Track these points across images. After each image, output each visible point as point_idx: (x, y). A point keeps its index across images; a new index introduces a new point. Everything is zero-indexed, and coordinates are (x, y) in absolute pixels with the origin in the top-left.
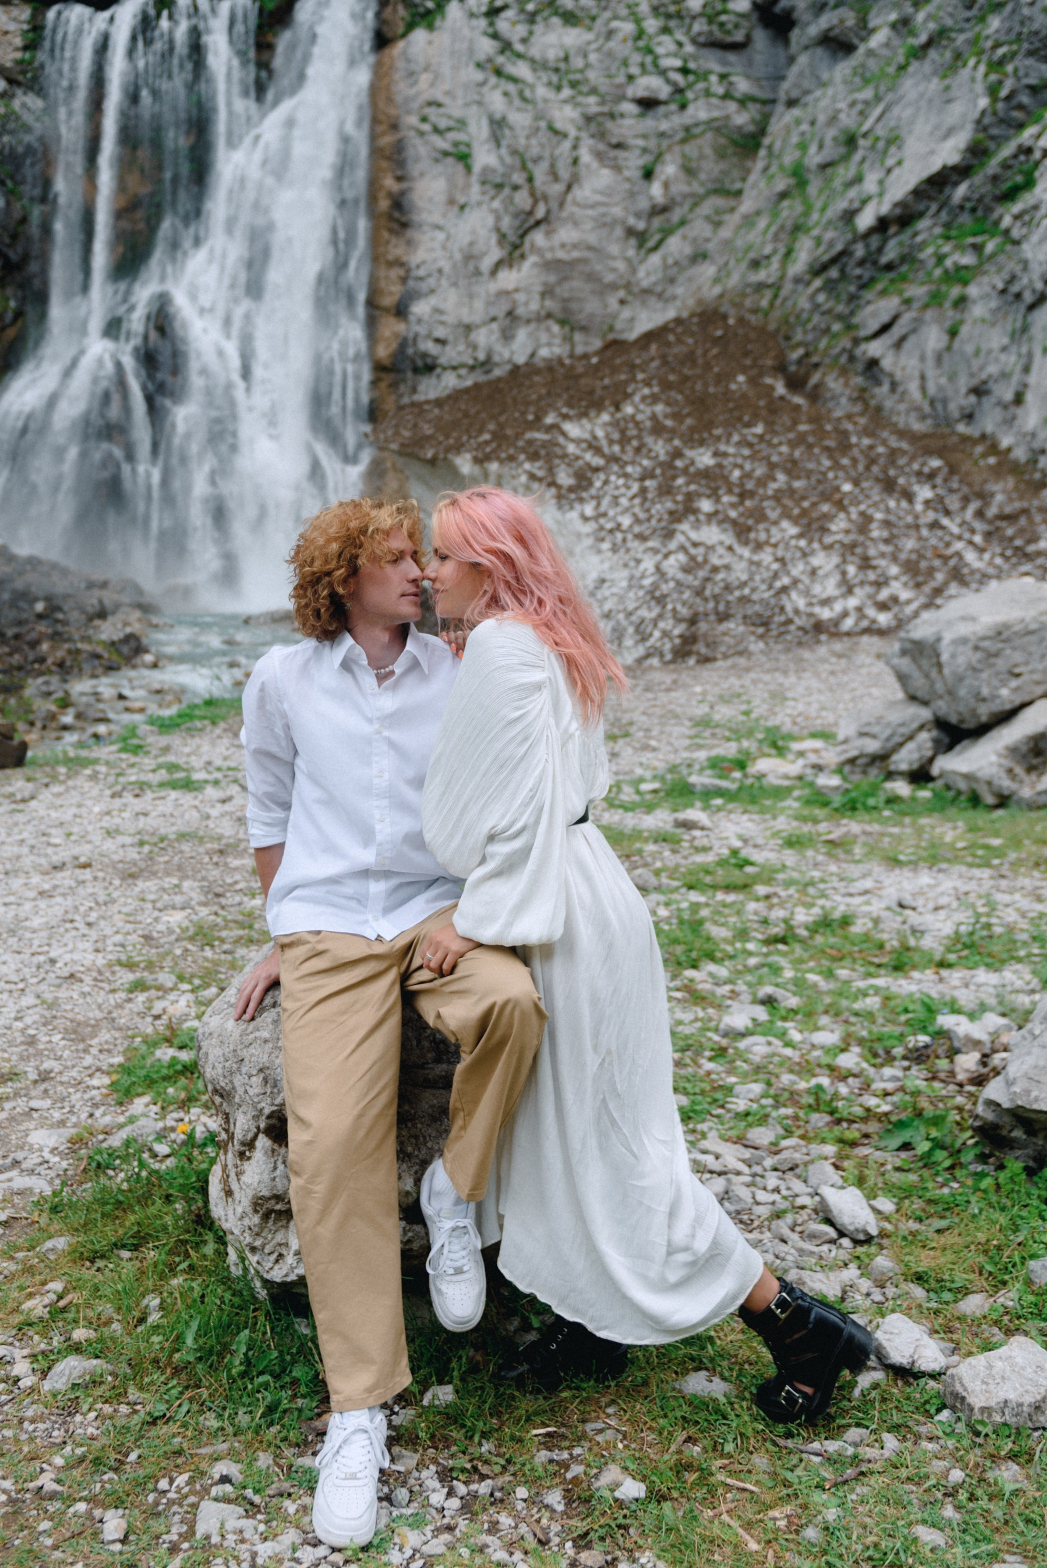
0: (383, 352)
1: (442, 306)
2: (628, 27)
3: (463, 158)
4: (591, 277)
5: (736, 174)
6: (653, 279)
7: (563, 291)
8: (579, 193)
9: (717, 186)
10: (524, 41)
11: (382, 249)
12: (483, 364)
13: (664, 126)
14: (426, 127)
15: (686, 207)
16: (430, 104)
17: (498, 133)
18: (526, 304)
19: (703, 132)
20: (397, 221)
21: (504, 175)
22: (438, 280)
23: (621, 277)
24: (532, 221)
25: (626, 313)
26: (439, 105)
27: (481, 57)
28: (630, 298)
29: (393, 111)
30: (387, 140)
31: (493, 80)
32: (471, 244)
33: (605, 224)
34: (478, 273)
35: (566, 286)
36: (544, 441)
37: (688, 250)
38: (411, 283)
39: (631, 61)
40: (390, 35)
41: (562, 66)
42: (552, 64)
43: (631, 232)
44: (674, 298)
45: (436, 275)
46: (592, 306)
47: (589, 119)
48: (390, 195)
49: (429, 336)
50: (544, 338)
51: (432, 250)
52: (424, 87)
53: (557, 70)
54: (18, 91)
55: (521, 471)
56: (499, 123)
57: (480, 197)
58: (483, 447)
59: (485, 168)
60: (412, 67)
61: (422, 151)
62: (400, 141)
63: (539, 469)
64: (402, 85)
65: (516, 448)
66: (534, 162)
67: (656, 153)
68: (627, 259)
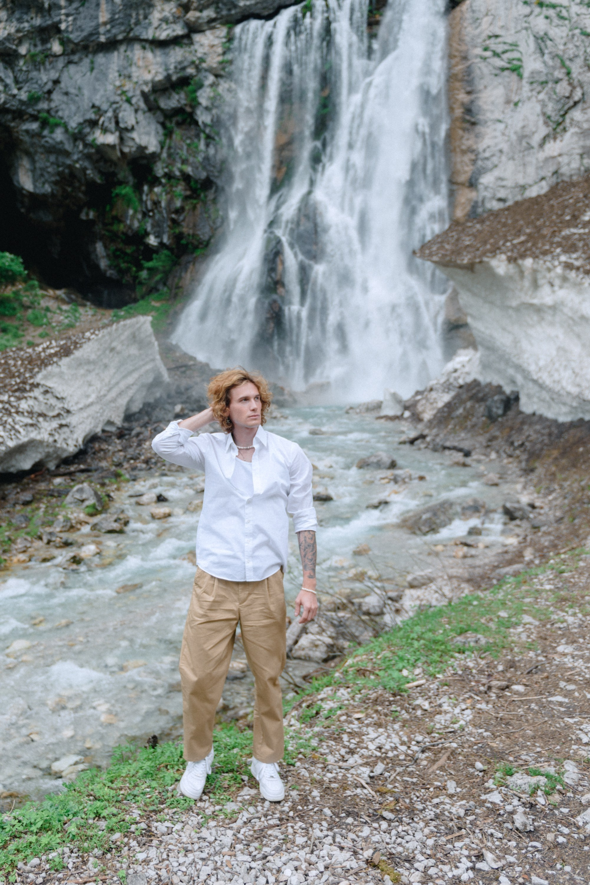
0: (460, 213)
1: (502, 175)
3: (516, 69)
11: (457, 143)
14: (488, 54)
16: (490, 37)
17: (542, 45)
18: (569, 164)
20: (469, 121)
21: (547, 75)
22: (500, 157)
24: (571, 103)
26: (497, 36)
29: (463, 48)
30: (460, 67)
31: (537, 10)
32: (524, 127)
34: (530, 147)
36: (581, 234)
38: (480, 163)
45: (498, 154)
48: (463, 104)
49: (493, 198)
51: (495, 137)
52: (486, 27)
54: (221, 81)
55: (556, 263)
56: (542, 39)
57: (530, 94)
58: (518, 247)
59: (532, 73)
60: (476, 15)
61: (486, 71)
62: (469, 67)
63: (577, 259)
64: (469, 29)
65: (552, 243)
66: (571, 60)
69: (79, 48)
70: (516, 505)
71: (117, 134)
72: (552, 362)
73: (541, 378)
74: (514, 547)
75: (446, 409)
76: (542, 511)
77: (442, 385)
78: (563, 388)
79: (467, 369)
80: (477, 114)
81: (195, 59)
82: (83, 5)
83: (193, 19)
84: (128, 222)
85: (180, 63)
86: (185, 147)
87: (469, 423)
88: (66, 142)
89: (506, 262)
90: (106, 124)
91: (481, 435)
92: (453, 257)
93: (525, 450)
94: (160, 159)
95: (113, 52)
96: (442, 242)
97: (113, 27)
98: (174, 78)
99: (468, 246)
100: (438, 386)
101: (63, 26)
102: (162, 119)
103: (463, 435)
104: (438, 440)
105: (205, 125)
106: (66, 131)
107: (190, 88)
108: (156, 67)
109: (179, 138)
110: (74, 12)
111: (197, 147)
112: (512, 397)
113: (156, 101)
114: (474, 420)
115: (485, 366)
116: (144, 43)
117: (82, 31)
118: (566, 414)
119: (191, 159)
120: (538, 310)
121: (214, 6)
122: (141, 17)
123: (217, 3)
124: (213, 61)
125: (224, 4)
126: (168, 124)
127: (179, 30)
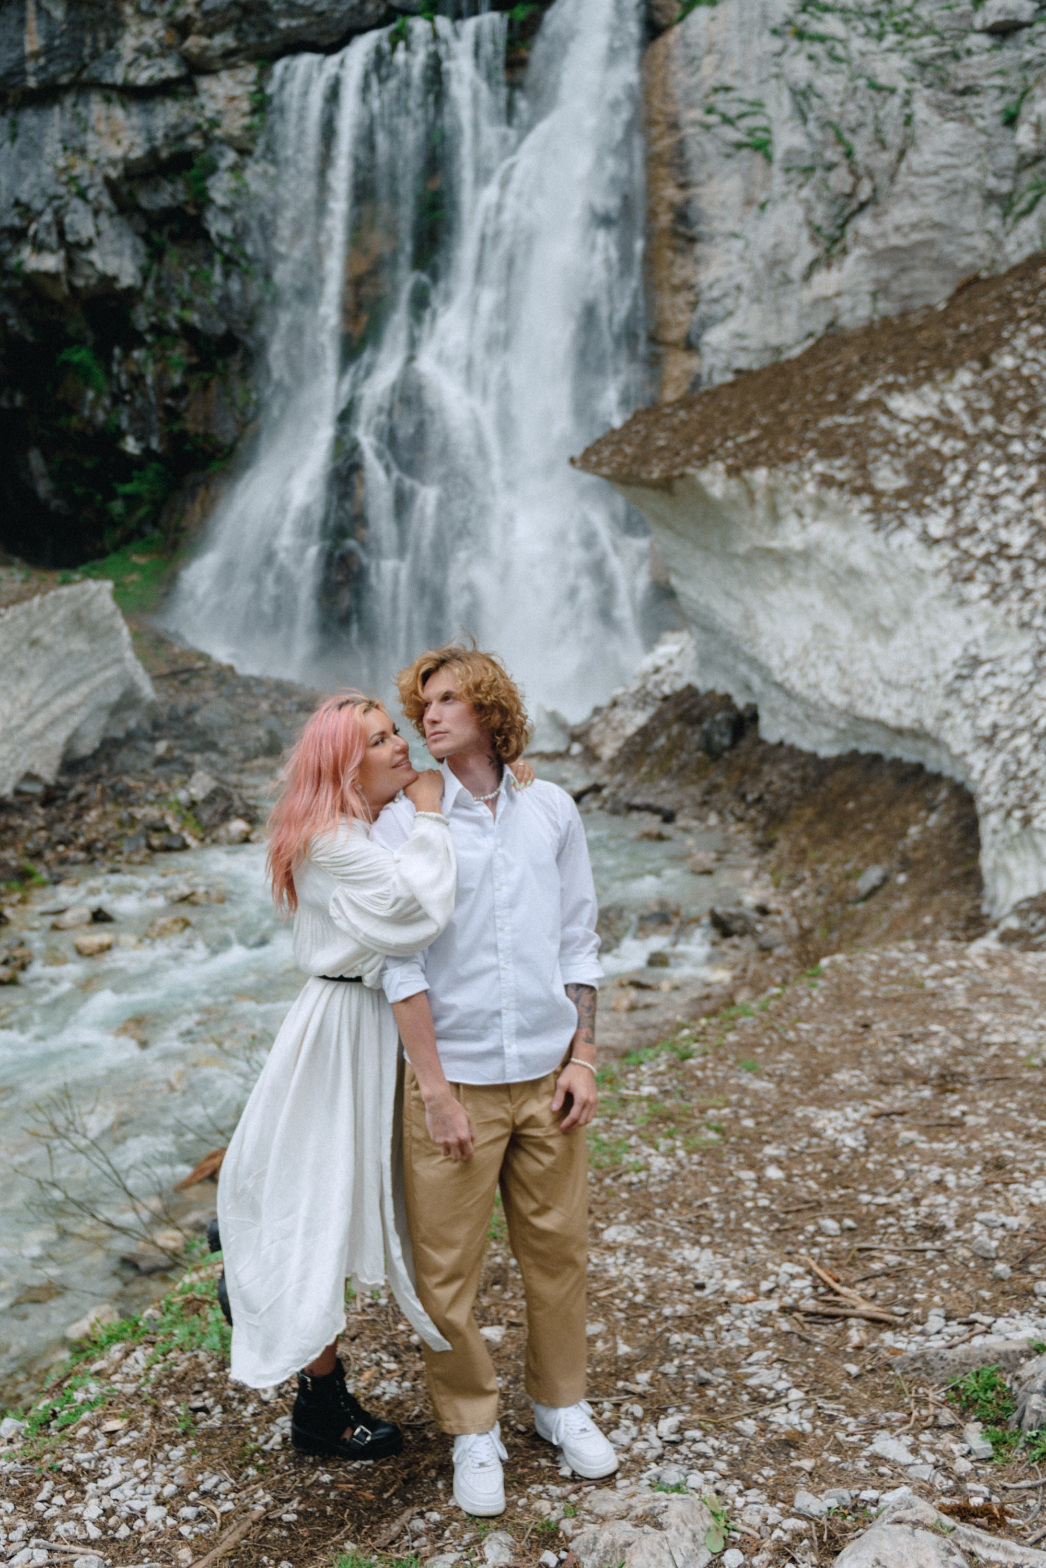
1: (740, 330)
3: (762, 147)
4: (941, 265)
7: (902, 286)
8: (914, 159)
11: (665, 273)
13: (1029, 54)
14: (713, 119)
16: (716, 90)
17: (804, 106)
18: (853, 309)
20: (683, 236)
21: (813, 156)
22: (737, 299)
23: (982, 257)
24: (854, 205)
26: (727, 89)
27: (778, 21)
29: (670, 108)
30: (664, 144)
31: (794, 45)
32: (776, 246)
33: (953, 193)
34: (787, 281)
35: (905, 279)
36: (851, 426)
38: (703, 308)
40: (664, 22)
41: (884, 8)
42: (871, 10)
43: (990, 197)
45: (734, 293)
47: (922, 65)
48: (672, 206)
49: (727, 368)
51: (729, 263)
52: (708, 72)
53: (876, 15)
54: (250, 162)
55: (807, 476)
56: (804, 93)
57: (784, 189)
58: (746, 448)
59: (789, 152)
60: (692, 52)
61: (710, 148)
62: (681, 142)
63: (841, 469)
64: (681, 76)
65: (801, 443)
66: (853, 131)
67: (1020, 90)
68: (989, 233)
70: (732, 910)
71: (62, 253)
72: (806, 651)
73: (787, 679)
74: (725, 987)
75: (638, 739)
76: (778, 919)
77: (633, 696)
78: (823, 697)
79: (676, 667)
80: (697, 223)
81: (201, 120)
83: (196, 50)
84: (86, 413)
85: (174, 127)
86: (187, 279)
87: (674, 763)
89: (724, 476)
90: (41, 235)
91: (693, 782)
92: (635, 468)
93: (764, 809)
94: (142, 299)
95: (51, 107)
96: (619, 442)
97: (50, 61)
98: (164, 154)
99: (662, 448)
100: (627, 698)
102: (143, 228)
103: (664, 784)
104: (621, 793)
105: (222, 239)
107: (194, 171)
108: (130, 134)
109: (175, 261)
111: (208, 278)
112: (748, 714)
113: (131, 194)
114: (684, 756)
115: (705, 661)
116: (107, 92)
118: (831, 742)
119: (198, 300)
120: (782, 559)
121: (234, 27)
122: (102, 45)
123: (238, 21)
124: (234, 125)
125: (252, 25)
126: (156, 237)
127: (171, 69)
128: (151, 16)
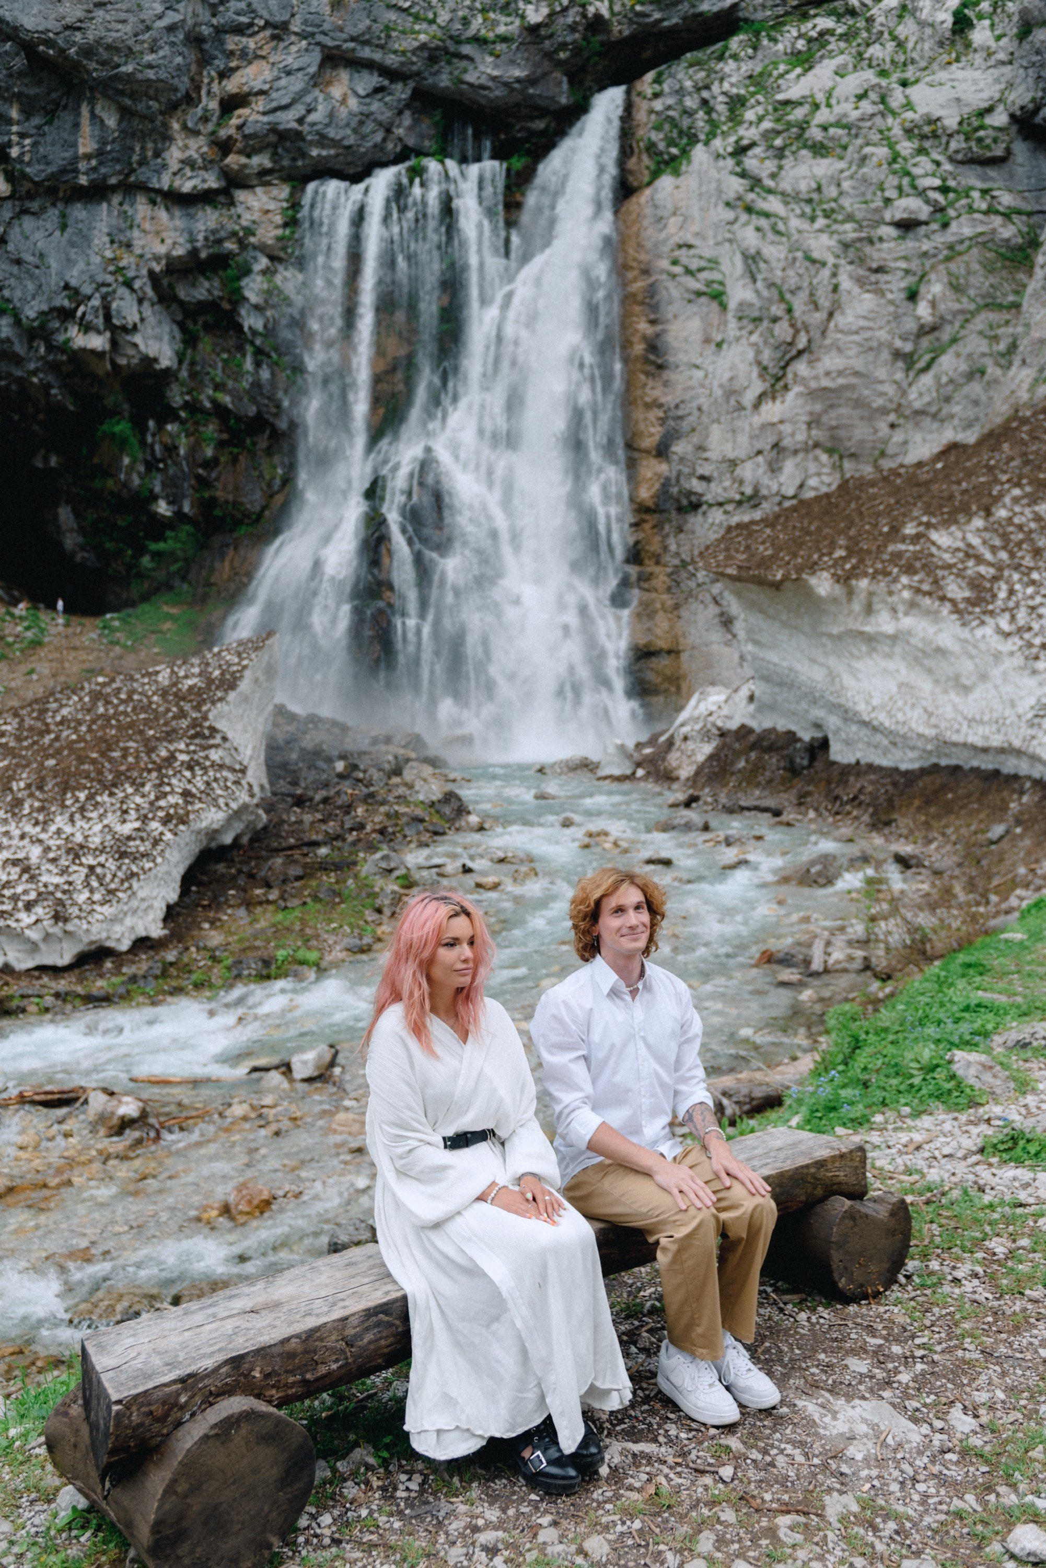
0: (645, 494)
1: (704, 443)
2: (882, 152)
3: (718, 297)
4: (859, 403)
5: (1007, 287)
6: (926, 399)
7: (830, 419)
8: (840, 320)
9: (989, 300)
10: (773, 176)
11: (639, 393)
12: (751, 498)
13: (926, 246)
14: (678, 270)
15: (957, 325)
16: (680, 246)
17: (753, 267)
18: (793, 435)
19: (970, 248)
20: (653, 363)
21: (761, 309)
22: (699, 418)
23: (891, 401)
24: (794, 352)
25: (898, 437)
26: (690, 246)
27: (731, 195)
28: (902, 421)
29: (643, 257)
30: (639, 285)
31: (744, 217)
32: (732, 379)
33: (869, 349)
34: (740, 407)
35: (833, 414)
37: (964, 367)
38: (672, 423)
39: (886, 186)
40: (635, 184)
41: (815, 196)
42: (805, 196)
43: (897, 355)
44: (952, 416)
45: (696, 413)
46: (860, 432)
47: (846, 246)
48: (644, 338)
49: (692, 474)
50: (812, 467)
51: (690, 388)
52: (673, 231)
53: (809, 201)
54: (280, 268)
56: (753, 258)
57: (738, 333)
59: (741, 304)
60: (660, 213)
61: (675, 292)
62: (652, 285)
64: (651, 231)
66: (792, 292)
67: (919, 273)
68: (896, 382)
69: (41, 190)
71: (108, 334)
80: (665, 354)
81: (237, 228)
82: (49, 123)
83: (236, 167)
84: (122, 476)
85: (214, 232)
86: (220, 365)
88: (16, 340)
90: (89, 317)
94: (177, 379)
95: (99, 203)
97: (101, 163)
98: (203, 255)
101: (14, 152)
102: (180, 317)
105: (254, 333)
106: (18, 322)
107: (229, 272)
108: (173, 234)
109: (209, 348)
110: (34, 131)
111: (240, 366)
113: (171, 286)
116: (153, 195)
117: (48, 164)
119: (230, 384)
121: (270, 151)
122: (150, 154)
123: (275, 147)
124: (268, 234)
125: (287, 150)
126: (190, 325)
127: (212, 182)
128: (196, 133)
